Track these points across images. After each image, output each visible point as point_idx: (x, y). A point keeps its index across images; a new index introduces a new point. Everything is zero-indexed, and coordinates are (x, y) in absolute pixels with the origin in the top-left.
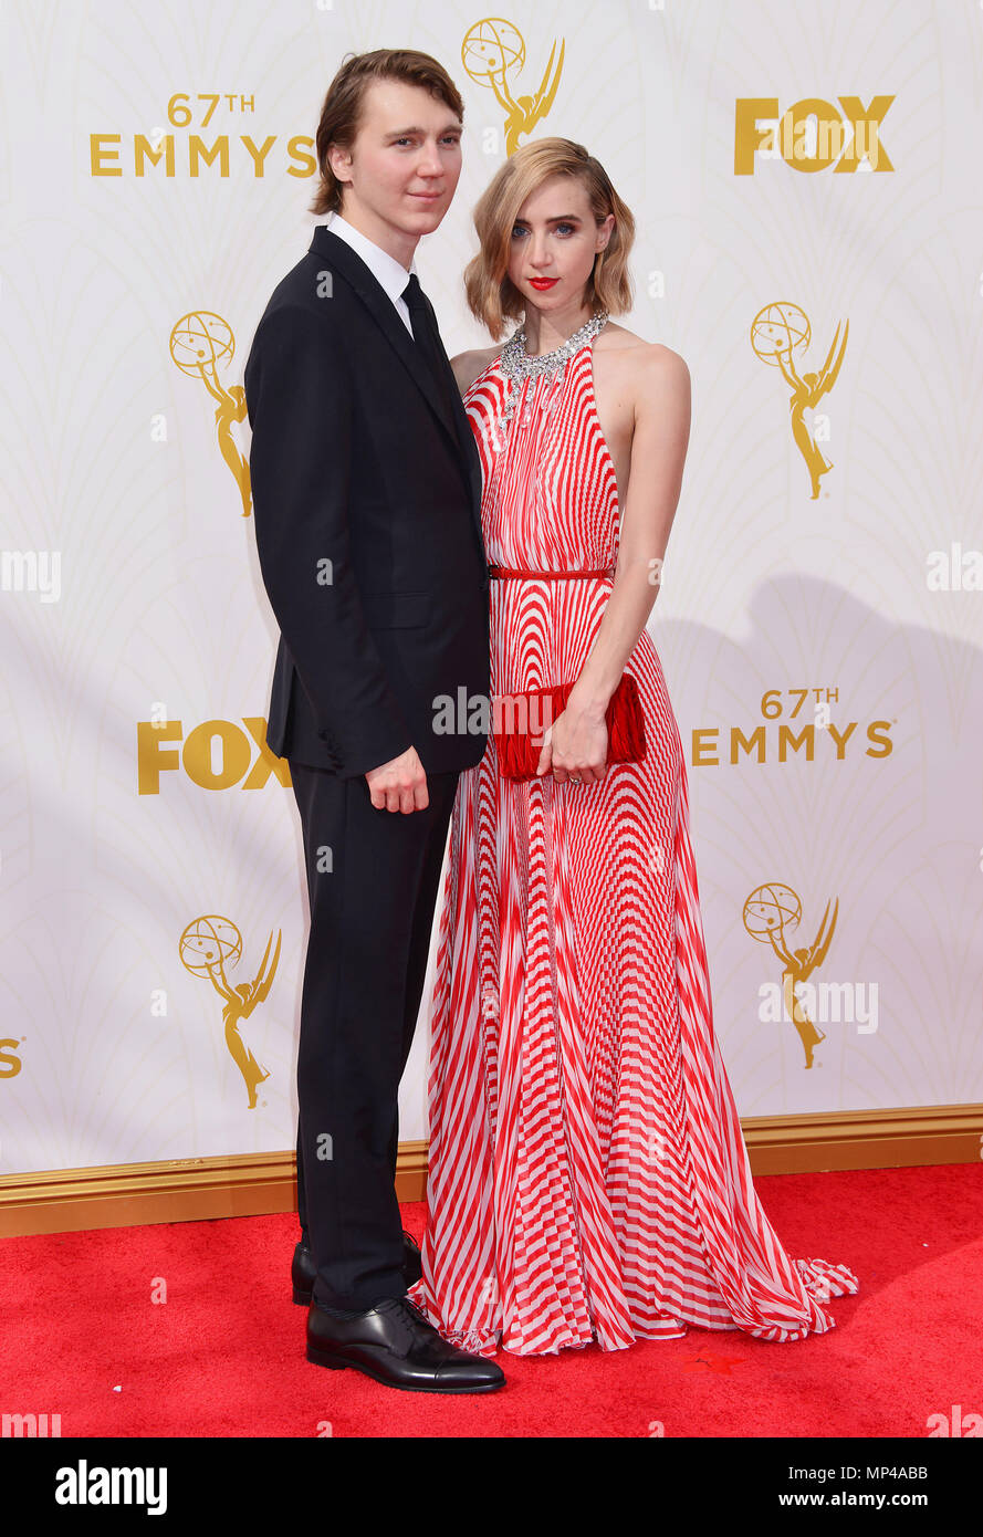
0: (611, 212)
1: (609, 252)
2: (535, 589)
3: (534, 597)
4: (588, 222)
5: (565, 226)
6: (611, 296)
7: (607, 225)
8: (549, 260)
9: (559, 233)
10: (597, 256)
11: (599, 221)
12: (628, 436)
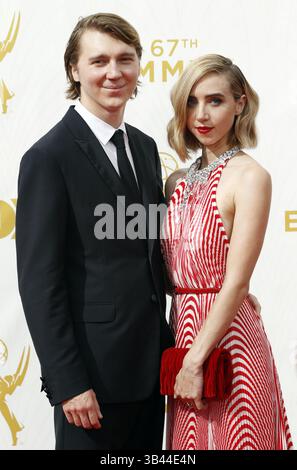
0: (244, 93)
1: (243, 114)
2: (192, 299)
3: (191, 303)
4: (230, 98)
5: (215, 99)
6: (244, 139)
7: (241, 100)
8: (207, 117)
9: (213, 103)
10: (236, 117)
11: (236, 98)
12: (232, 213)
